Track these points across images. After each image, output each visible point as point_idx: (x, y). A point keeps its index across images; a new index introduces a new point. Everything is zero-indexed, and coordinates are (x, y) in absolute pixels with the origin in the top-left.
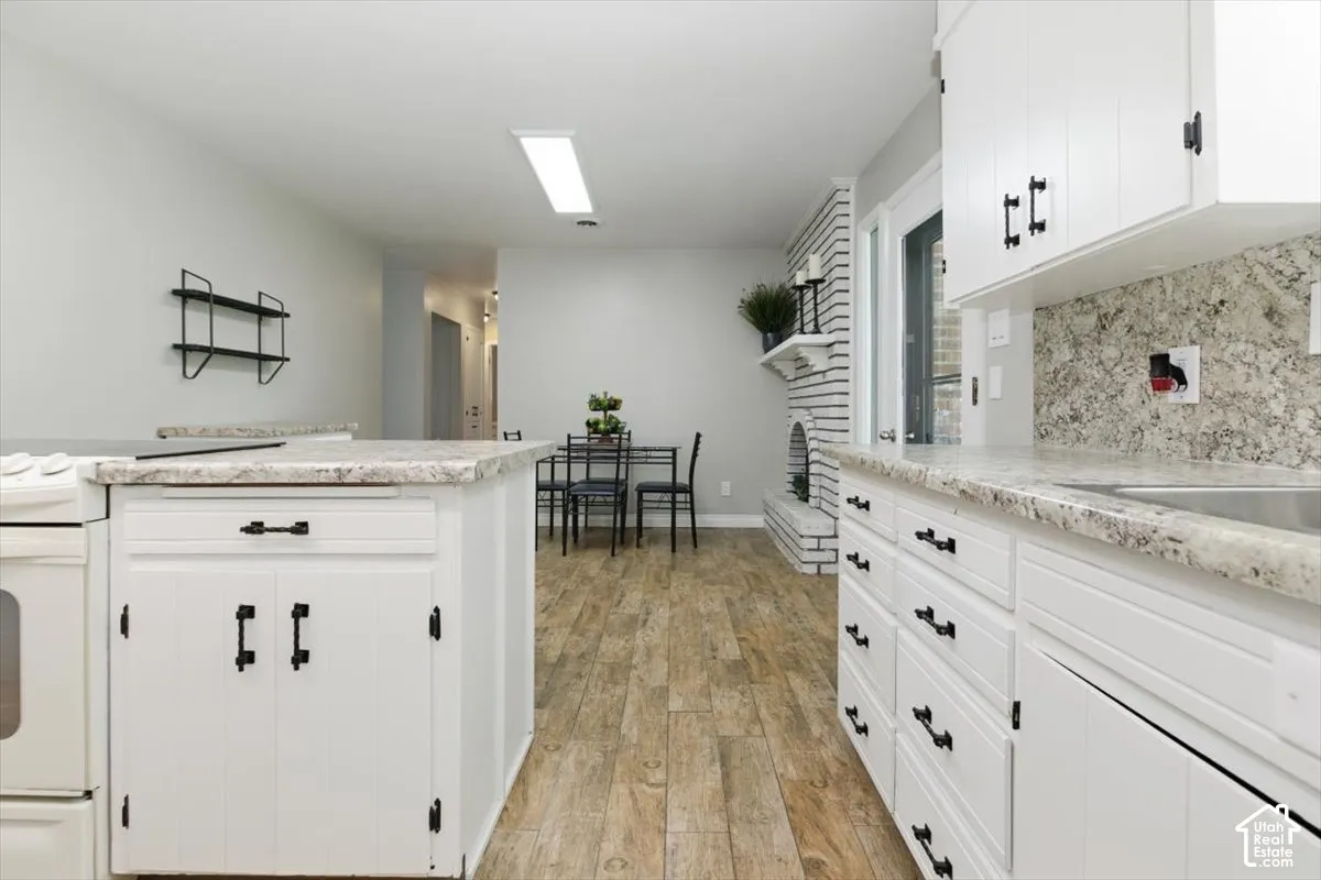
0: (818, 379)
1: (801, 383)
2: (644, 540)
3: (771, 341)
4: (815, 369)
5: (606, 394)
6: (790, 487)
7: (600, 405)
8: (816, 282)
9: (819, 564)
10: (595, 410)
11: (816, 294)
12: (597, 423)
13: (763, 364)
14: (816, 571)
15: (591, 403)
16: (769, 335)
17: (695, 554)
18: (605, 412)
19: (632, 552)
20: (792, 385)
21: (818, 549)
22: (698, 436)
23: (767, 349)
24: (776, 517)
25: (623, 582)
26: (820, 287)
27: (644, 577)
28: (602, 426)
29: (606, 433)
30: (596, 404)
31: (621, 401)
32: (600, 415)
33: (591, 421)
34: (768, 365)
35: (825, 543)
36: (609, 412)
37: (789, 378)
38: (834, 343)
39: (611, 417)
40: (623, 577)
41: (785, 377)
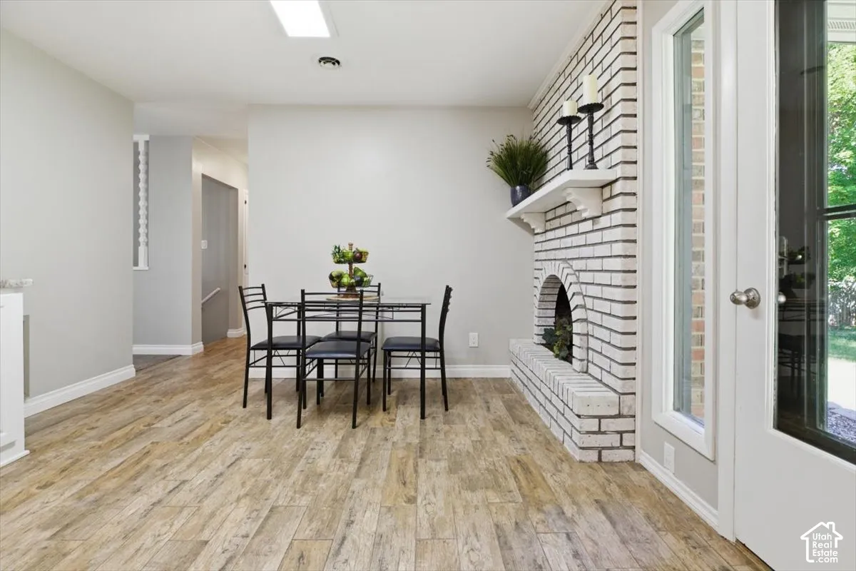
0: (587, 226)
1: (550, 235)
2: (390, 399)
3: (519, 195)
4: (585, 215)
5: (351, 245)
6: (540, 340)
7: (343, 257)
8: (590, 109)
9: (600, 450)
10: (339, 262)
11: (591, 122)
12: (340, 276)
13: (511, 219)
14: (596, 459)
15: (334, 254)
16: (518, 188)
17: (446, 422)
18: (350, 264)
19: (378, 419)
20: (539, 238)
21: (599, 432)
22: (448, 290)
23: (515, 203)
24: (527, 371)
25: (357, 485)
26: (597, 115)
27: (385, 471)
28: (345, 280)
29: (351, 287)
30: (340, 257)
31: (367, 253)
32: (344, 268)
33: (334, 275)
34: (517, 220)
35: (607, 425)
36: (355, 265)
37: (536, 232)
38: (616, 180)
39: (357, 270)
40: (357, 475)
41: (534, 230)
